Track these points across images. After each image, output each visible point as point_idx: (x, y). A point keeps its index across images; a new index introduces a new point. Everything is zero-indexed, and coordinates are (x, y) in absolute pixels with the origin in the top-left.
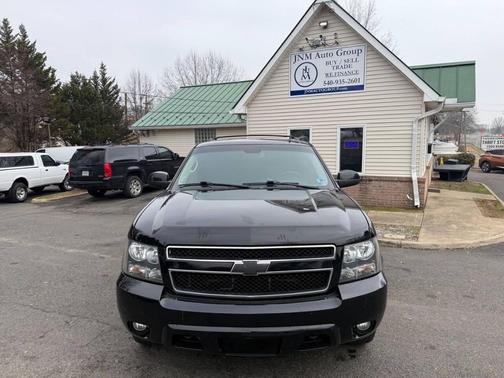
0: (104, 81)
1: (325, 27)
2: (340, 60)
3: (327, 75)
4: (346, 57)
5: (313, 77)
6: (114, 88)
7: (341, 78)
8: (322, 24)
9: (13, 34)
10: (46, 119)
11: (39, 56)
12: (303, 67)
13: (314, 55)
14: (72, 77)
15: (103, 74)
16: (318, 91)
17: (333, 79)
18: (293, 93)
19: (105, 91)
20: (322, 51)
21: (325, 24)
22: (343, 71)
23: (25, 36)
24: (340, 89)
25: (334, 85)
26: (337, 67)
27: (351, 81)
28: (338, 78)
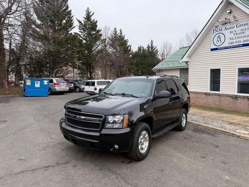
0: (152, 48)
1: (230, 13)
2: (238, 30)
3: (230, 39)
4: (242, 28)
5: (223, 41)
6: (156, 51)
7: (239, 40)
8: (227, 12)
9: (117, 33)
10: (126, 66)
11: (126, 41)
12: (218, 36)
13: (224, 28)
14: (139, 48)
15: (152, 45)
16: (226, 48)
17: (234, 41)
18: (212, 50)
19: (152, 52)
20: (228, 26)
21: (229, 11)
22: (240, 36)
23: (121, 33)
24: (238, 46)
25: (234, 44)
26: (237, 34)
27: (244, 41)
28: (237, 40)
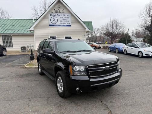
2: (64, 17)
3: (60, 21)
4: (66, 17)
5: (56, 21)
12: (53, 18)
13: (56, 15)
17: (63, 23)
18: (50, 25)
20: (59, 14)
21: (59, 6)
22: (65, 20)
24: (65, 26)
25: (63, 24)
26: (63, 19)
27: (67, 24)
28: (64, 22)
